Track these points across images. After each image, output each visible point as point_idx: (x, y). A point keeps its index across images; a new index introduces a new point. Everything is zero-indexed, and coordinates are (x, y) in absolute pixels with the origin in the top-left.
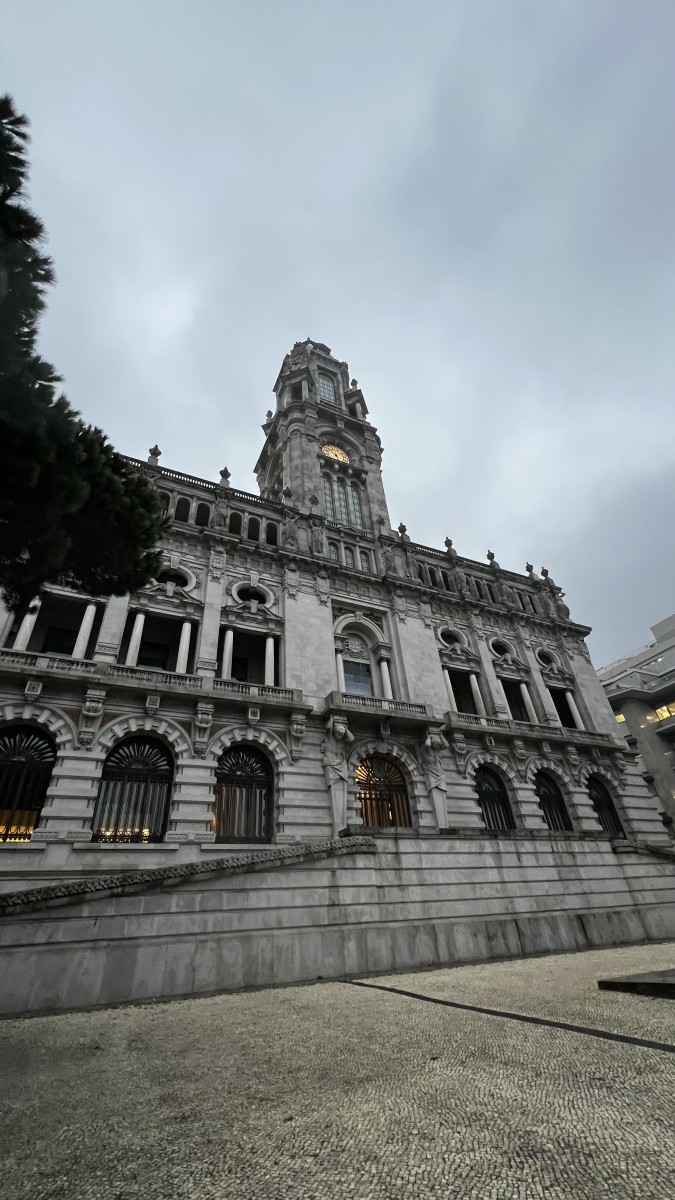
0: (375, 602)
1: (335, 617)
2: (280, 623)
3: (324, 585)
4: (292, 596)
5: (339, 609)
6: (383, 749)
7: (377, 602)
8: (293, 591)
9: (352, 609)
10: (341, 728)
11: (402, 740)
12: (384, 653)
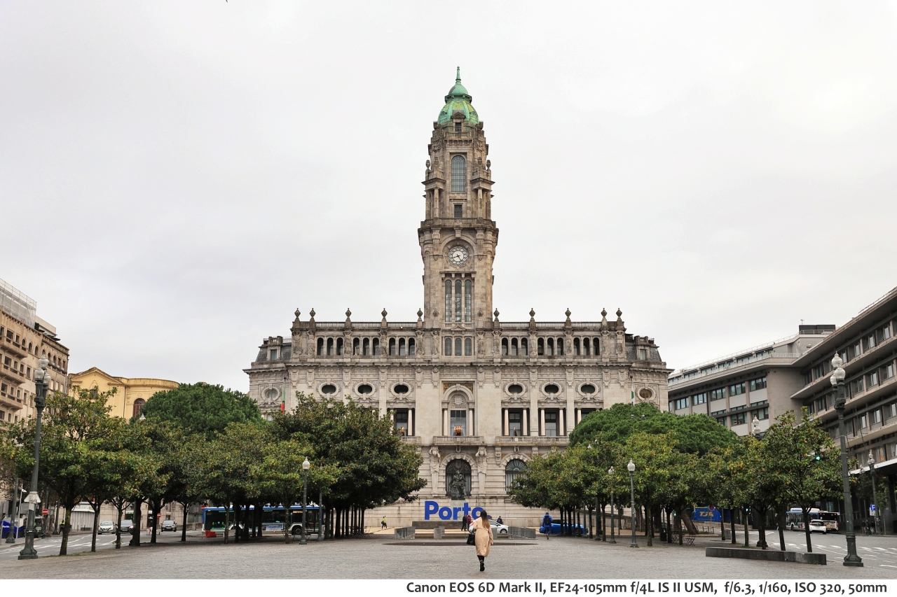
0: (466, 376)
1: (445, 389)
2: (414, 402)
3: (436, 376)
4: (419, 387)
5: (448, 384)
6: (458, 457)
7: (469, 376)
8: (419, 384)
9: (454, 383)
10: (435, 452)
11: (469, 452)
12: (471, 406)
